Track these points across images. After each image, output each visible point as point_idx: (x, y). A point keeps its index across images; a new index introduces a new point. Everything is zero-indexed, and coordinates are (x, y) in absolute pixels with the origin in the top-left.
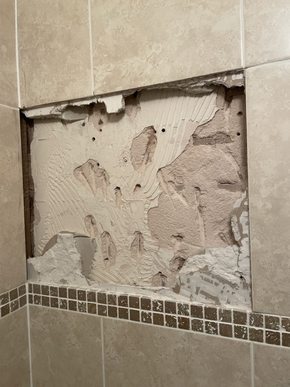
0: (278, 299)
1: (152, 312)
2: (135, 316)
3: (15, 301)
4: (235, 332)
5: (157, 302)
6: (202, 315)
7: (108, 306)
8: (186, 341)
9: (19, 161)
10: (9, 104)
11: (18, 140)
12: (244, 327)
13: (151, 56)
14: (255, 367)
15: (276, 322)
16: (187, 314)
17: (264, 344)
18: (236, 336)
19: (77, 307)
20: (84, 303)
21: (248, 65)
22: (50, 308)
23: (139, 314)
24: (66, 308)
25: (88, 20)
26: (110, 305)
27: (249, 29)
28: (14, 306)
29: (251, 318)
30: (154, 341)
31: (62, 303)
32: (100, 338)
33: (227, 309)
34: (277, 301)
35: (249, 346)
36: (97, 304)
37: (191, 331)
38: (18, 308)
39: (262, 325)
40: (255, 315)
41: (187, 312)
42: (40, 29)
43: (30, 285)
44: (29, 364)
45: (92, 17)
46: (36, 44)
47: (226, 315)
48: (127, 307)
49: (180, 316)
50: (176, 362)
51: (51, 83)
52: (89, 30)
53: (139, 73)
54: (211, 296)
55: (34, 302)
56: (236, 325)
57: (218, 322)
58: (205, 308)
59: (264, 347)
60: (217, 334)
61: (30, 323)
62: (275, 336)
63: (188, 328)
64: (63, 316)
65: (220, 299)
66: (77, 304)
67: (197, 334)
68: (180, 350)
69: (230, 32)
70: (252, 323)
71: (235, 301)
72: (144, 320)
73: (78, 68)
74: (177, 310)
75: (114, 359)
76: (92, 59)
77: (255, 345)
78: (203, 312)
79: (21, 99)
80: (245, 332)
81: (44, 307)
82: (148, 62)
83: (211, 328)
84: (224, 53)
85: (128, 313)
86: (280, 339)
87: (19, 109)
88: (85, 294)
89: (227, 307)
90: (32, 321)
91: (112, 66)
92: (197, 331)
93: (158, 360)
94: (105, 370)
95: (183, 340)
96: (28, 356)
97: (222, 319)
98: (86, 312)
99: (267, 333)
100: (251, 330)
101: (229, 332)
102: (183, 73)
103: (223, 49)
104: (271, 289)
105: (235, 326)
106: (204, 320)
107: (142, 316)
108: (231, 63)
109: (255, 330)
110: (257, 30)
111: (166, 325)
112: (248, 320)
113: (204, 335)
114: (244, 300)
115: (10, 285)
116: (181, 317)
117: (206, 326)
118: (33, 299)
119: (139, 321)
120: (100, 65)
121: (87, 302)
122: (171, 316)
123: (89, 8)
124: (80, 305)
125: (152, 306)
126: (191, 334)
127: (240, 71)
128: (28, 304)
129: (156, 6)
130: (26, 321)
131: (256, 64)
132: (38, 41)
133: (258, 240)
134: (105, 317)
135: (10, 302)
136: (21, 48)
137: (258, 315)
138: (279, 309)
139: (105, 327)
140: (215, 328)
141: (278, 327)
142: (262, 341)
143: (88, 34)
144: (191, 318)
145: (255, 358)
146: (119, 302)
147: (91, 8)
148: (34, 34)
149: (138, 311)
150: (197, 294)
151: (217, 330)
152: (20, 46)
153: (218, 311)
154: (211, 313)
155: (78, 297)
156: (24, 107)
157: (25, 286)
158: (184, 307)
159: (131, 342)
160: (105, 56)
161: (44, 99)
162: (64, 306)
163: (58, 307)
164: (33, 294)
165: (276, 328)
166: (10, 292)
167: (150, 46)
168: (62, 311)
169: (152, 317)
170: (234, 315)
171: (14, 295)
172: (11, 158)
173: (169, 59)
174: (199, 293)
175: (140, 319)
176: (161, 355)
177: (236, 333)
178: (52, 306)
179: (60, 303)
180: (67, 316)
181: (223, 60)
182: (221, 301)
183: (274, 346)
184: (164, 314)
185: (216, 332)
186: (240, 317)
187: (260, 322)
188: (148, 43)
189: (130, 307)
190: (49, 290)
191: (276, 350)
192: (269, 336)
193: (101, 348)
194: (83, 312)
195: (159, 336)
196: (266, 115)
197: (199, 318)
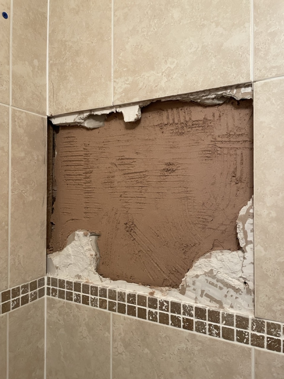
0: (280, 306)
1: (158, 311)
2: (142, 314)
3: (34, 292)
4: (237, 336)
5: (163, 301)
6: (206, 317)
7: (118, 303)
8: (189, 342)
9: (44, 164)
10: (39, 113)
11: (44, 145)
12: (246, 332)
13: (166, 70)
14: (256, 372)
15: (277, 329)
16: (191, 315)
17: (265, 350)
18: (238, 340)
19: (90, 302)
20: (96, 298)
21: (257, 79)
22: (65, 300)
23: (146, 312)
24: (80, 302)
25: (111, 37)
26: (119, 302)
27: (258, 46)
28: (33, 297)
29: (253, 324)
30: (159, 340)
31: (77, 297)
32: (109, 333)
33: (230, 313)
34: (279, 308)
35: (250, 351)
36: (108, 300)
37: (194, 332)
38: (37, 298)
39: (264, 330)
40: (257, 320)
41: (191, 313)
42: (69, 45)
43: (49, 278)
44: (43, 352)
45: (114, 35)
46: (65, 59)
47: (228, 318)
48: (135, 304)
49: (184, 316)
50: (179, 362)
51: (76, 94)
52: (111, 46)
53: (154, 86)
54: (215, 299)
55: (51, 295)
56: (239, 329)
57: (221, 325)
58: (209, 310)
59: (265, 352)
60: (219, 337)
61: (47, 314)
62: (276, 342)
63: (191, 329)
64: (76, 309)
65: (223, 303)
66: (90, 299)
67: (200, 336)
68: (183, 349)
69: (241, 48)
70: (254, 329)
71: (238, 305)
72: (151, 319)
73: (100, 81)
74: (182, 311)
75: (121, 354)
76: (112, 72)
77: (255, 350)
78: (207, 314)
79: (49, 107)
80: (246, 337)
81: (60, 299)
82: (163, 75)
83: (214, 331)
84: (234, 67)
85: (136, 311)
86: (280, 345)
87: (47, 117)
88: (97, 290)
89: (230, 311)
90: (49, 312)
91: (131, 79)
92: (200, 332)
93: (162, 359)
94: (113, 364)
95: (186, 340)
96: (44, 345)
97: (224, 322)
98: (97, 306)
99: (269, 339)
100: (253, 336)
101: (231, 336)
102: (195, 86)
103: (233, 64)
104: (273, 296)
105: (237, 330)
106: (208, 322)
107: (149, 315)
108: (241, 77)
109: (257, 335)
110: (266, 46)
111: (171, 324)
112: (250, 325)
113: (207, 337)
114: (247, 305)
115: (31, 277)
116: (185, 318)
117: (209, 328)
118: (51, 291)
119: (146, 319)
120: (119, 78)
121: (98, 297)
122: (176, 316)
123: (112, 27)
124: (92, 300)
125: (158, 306)
126: (194, 335)
127: (249, 85)
128: (46, 296)
129: (172, 24)
130: (43, 312)
131: (264, 78)
132: (66, 55)
133: (262, 247)
134: (114, 313)
135: (29, 293)
136: (51, 62)
137: (260, 321)
138: (281, 317)
139: (114, 323)
140: (218, 331)
141: (279, 334)
142: (263, 347)
143: (110, 50)
144: (195, 320)
145: (256, 363)
146: (128, 299)
147: (114, 26)
148: (62, 50)
149: (146, 310)
150: (202, 297)
151: (219, 333)
152: (50, 60)
153: (221, 315)
154: (214, 316)
155: (91, 292)
156: (51, 115)
157: (44, 279)
158: (189, 308)
159: (137, 339)
160: (125, 70)
161: (69, 108)
162: (78, 300)
163: (72, 300)
164: (51, 287)
165: (278, 335)
166: (30, 283)
167: (166, 61)
168: (76, 305)
169: (158, 316)
170: (236, 320)
171: (33, 286)
172: (38, 160)
173: (182, 73)
174: (203, 296)
175: (147, 317)
176: (165, 354)
177: (238, 338)
178: (67, 299)
179: (74, 296)
180: (80, 310)
181: (233, 74)
182: (224, 305)
183: (275, 352)
184: (170, 314)
185: (218, 335)
186: (242, 322)
187: (261, 328)
188: (163, 58)
189: (138, 305)
190: (65, 284)
191: (277, 357)
192: (270, 342)
193: (110, 342)
194: (94, 306)
195: (164, 335)
196: (272, 126)
197: (202, 320)
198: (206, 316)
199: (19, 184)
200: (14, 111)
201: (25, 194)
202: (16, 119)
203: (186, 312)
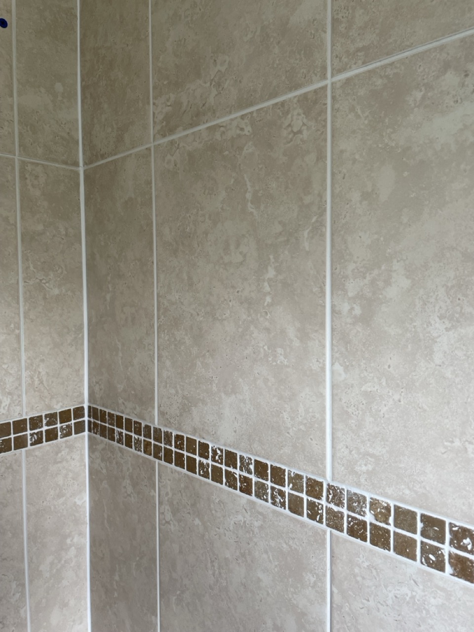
0: (366, 465)
1: (210, 462)
2: (192, 466)
3: (66, 425)
4: (307, 509)
5: (216, 449)
6: (268, 476)
7: (164, 447)
8: (247, 513)
12: (319, 504)
13: (215, 76)
15: (361, 504)
16: (250, 472)
17: (345, 535)
18: (309, 516)
19: (133, 443)
20: (140, 439)
22: (107, 440)
23: (196, 463)
24: (123, 444)
25: (149, 33)
26: (166, 446)
27: (338, 14)
28: (65, 432)
29: (328, 491)
30: (212, 506)
32: (155, 491)
33: (299, 473)
34: (364, 468)
35: (325, 535)
36: (153, 442)
37: (253, 498)
38: (71, 434)
39: (343, 503)
40: (334, 487)
41: (250, 468)
42: (102, 54)
43: (89, 408)
44: (86, 512)
45: (152, 28)
47: (296, 480)
48: (184, 451)
49: (241, 473)
50: (236, 542)
51: (111, 130)
53: (201, 105)
55: (93, 431)
57: (287, 489)
58: (271, 466)
59: (345, 540)
60: (285, 509)
61: (88, 459)
62: (360, 525)
63: (250, 493)
64: (120, 454)
66: (133, 440)
67: (261, 505)
68: (240, 524)
69: (313, 23)
70: (330, 499)
72: (201, 473)
73: (137, 105)
74: (239, 464)
75: (169, 523)
76: (151, 89)
77: (331, 533)
78: (269, 471)
79: (83, 154)
80: (320, 512)
81: (102, 438)
82: (212, 85)
83: (277, 498)
84: (303, 58)
85: (184, 461)
86: (366, 531)
88: (141, 427)
90: (91, 456)
91: (172, 96)
92: (261, 499)
93: (215, 535)
95: (244, 510)
96: (86, 501)
97: (291, 486)
98: (141, 451)
100: (329, 511)
101: (300, 509)
102: (252, 97)
103: (303, 52)
104: (356, 448)
105: (307, 499)
106: (270, 484)
107: (199, 467)
108: (313, 75)
109: (334, 511)
110: (349, 13)
111: (226, 484)
112: (324, 494)
113: (269, 507)
115: (60, 403)
116: (243, 476)
117: (272, 494)
118: (92, 426)
119: (196, 473)
120: (159, 98)
121: (142, 438)
122: (231, 472)
123: (150, 15)
124: (136, 441)
125: (211, 454)
126: (253, 503)
128: (86, 432)
130: (84, 456)
132: (99, 71)
133: (342, 366)
134: (160, 461)
135: (59, 425)
137: (338, 488)
138: (366, 483)
139: (160, 476)
140: (282, 499)
141: (364, 512)
142: (342, 531)
144: (254, 478)
145: (333, 556)
146: (175, 443)
147: (152, 13)
148: (95, 62)
149: (195, 459)
151: (284, 502)
153: (287, 474)
154: (278, 475)
155: (134, 430)
157: (83, 408)
158: (247, 461)
159: (187, 503)
160: (165, 83)
162: (121, 441)
163: (114, 441)
166: (60, 412)
167: (215, 61)
168: (119, 447)
169: (210, 470)
170: (307, 483)
171: (65, 416)
173: (236, 78)
175: (197, 471)
176: (219, 529)
177: (309, 512)
178: (109, 439)
179: (117, 435)
180: (123, 455)
181: (302, 71)
183: (359, 541)
184: (224, 467)
185: (283, 505)
186: (315, 487)
187: (340, 499)
188: (212, 57)
189: (187, 451)
190: (107, 417)
191: (362, 549)
192: (352, 523)
193: (156, 505)
194: (138, 451)
195: (218, 500)
196: (357, 157)
197: (263, 479)
198: (267, 473)
199: (35, 270)
200: (23, 164)
201: (47, 284)
202: (27, 176)
203: (244, 466)
